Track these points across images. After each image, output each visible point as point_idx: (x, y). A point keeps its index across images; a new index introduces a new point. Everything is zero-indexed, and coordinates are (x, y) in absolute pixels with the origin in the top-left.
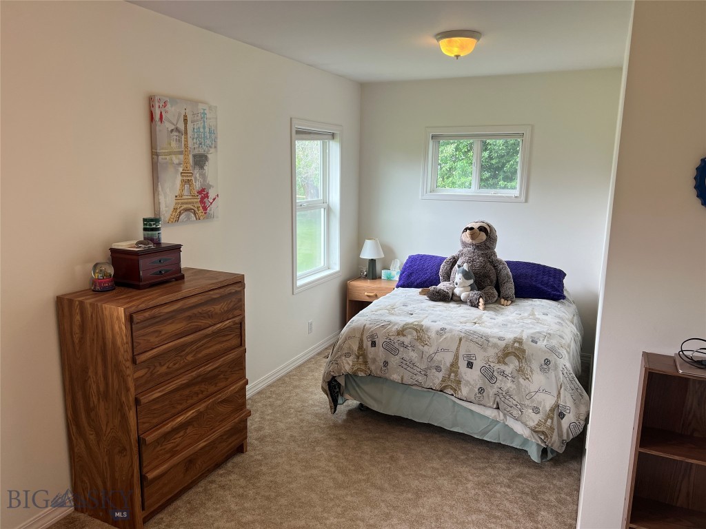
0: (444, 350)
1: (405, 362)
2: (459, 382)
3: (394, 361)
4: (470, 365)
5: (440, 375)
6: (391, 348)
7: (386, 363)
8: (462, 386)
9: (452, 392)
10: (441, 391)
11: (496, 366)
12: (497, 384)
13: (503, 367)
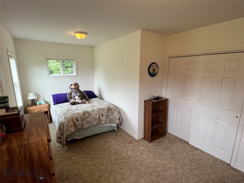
0: (96, 115)
1: (87, 122)
2: (101, 121)
3: (84, 123)
4: (103, 116)
5: (97, 121)
6: (83, 120)
7: (82, 124)
8: (102, 122)
9: (100, 124)
10: (97, 125)
11: (107, 114)
12: (109, 118)
13: (109, 114)
